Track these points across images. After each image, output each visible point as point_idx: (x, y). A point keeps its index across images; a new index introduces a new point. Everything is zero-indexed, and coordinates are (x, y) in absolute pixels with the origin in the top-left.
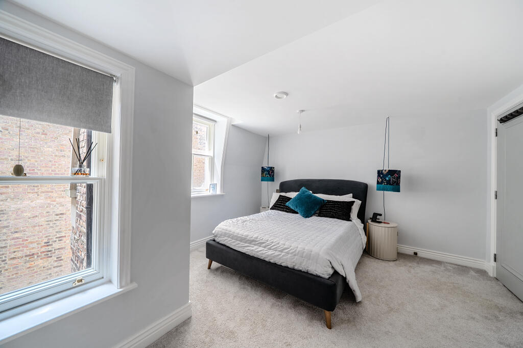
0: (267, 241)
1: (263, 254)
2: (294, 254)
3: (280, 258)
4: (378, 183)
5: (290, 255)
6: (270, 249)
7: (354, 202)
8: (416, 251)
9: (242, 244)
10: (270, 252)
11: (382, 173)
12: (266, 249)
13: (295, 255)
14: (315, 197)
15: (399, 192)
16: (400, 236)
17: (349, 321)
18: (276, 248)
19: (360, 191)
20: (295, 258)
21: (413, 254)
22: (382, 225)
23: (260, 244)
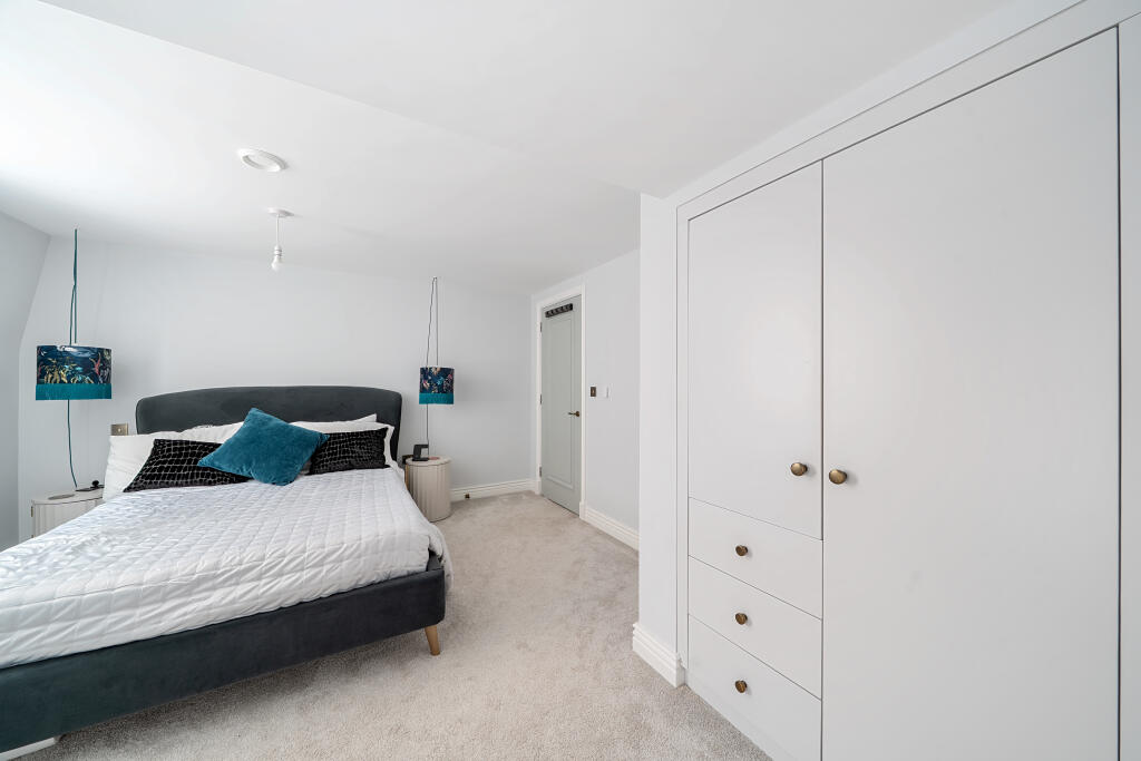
0: (263, 559)
1: (257, 598)
2: (356, 554)
3: (321, 582)
4: (423, 390)
5: (345, 563)
6: (280, 574)
7: (387, 429)
8: (466, 492)
9: (139, 614)
10: (284, 582)
11: (430, 374)
12: (264, 581)
13: (359, 556)
14: (299, 430)
15: (452, 403)
16: (454, 475)
17: (454, 625)
18: (302, 562)
19: (389, 406)
20: (362, 563)
21: (463, 498)
22: (430, 462)
23: (237, 578)
